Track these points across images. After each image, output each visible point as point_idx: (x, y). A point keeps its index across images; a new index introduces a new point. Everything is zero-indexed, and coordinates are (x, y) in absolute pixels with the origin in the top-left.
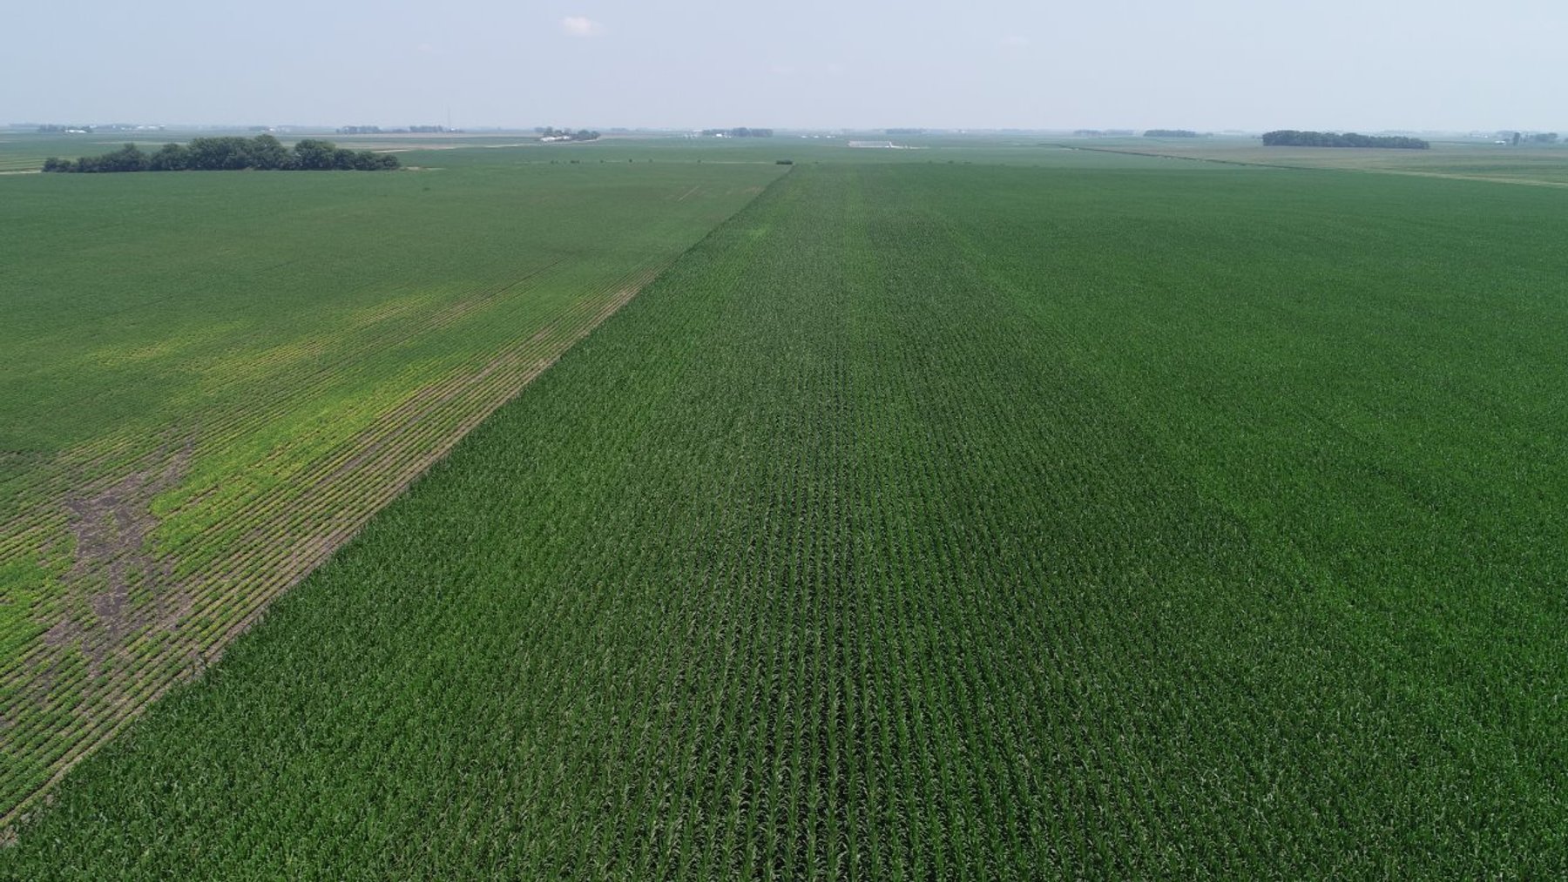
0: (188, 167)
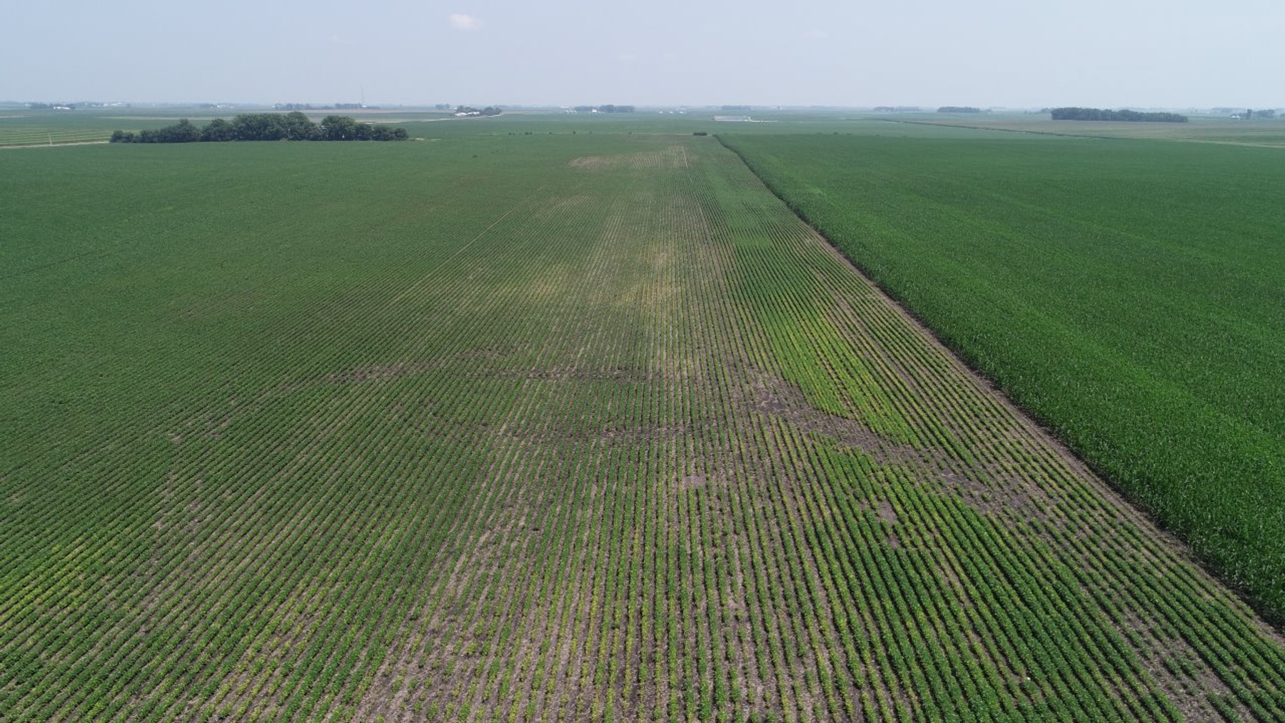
0: (233, 138)
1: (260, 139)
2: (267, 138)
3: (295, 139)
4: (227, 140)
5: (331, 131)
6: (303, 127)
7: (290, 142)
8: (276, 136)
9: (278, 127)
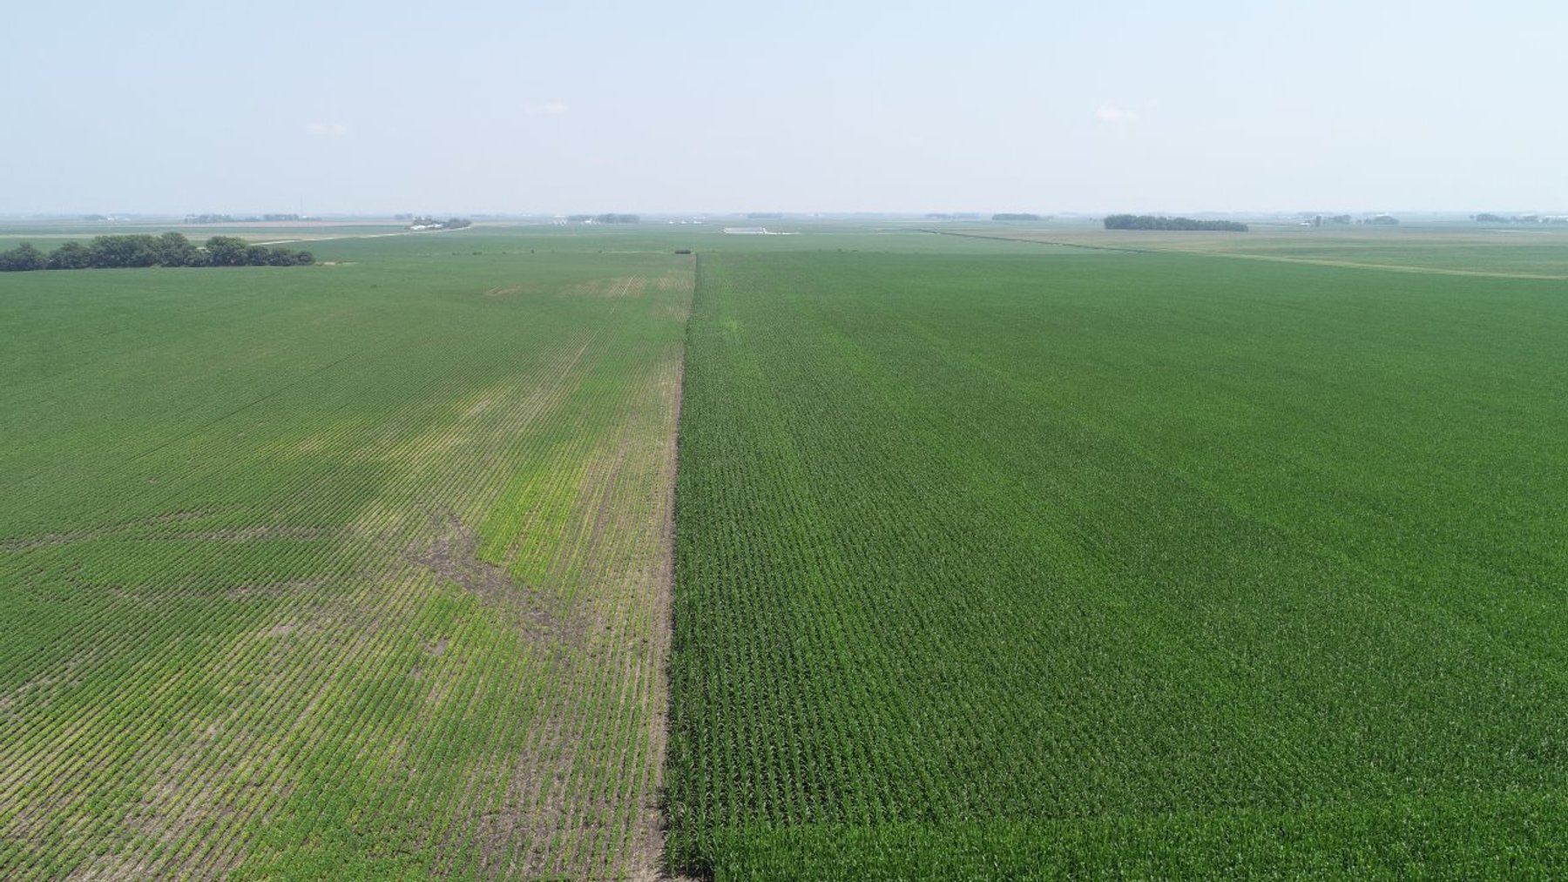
0: (89, 265)
1: (125, 266)
2: (134, 265)
3: (171, 264)
4: (83, 267)
5: (216, 255)
6: (179, 251)
7: (166, 269)
8: (145, 262)
9: (148, 251)
